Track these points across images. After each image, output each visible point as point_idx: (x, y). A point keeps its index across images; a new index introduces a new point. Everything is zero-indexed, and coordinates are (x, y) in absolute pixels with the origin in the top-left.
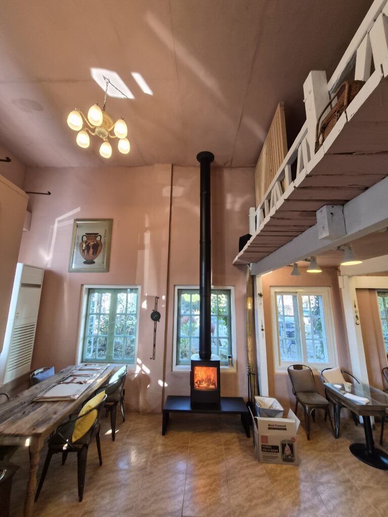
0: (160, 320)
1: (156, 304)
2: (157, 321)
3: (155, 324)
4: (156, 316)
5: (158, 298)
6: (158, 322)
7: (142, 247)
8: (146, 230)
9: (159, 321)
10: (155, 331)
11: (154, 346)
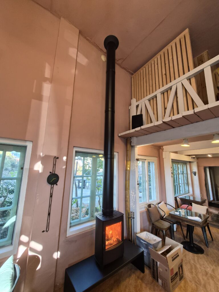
0: (58, 183)
1: (55, 165)
2: (53, 184)
3: (52, 188)
4: (53, 179)
5: (58, 158)
6: (55, 185)
7: (40, 98)
8: (45, 80)
9: (57, 185)
10: (51, 196)
11: (49, 214)
